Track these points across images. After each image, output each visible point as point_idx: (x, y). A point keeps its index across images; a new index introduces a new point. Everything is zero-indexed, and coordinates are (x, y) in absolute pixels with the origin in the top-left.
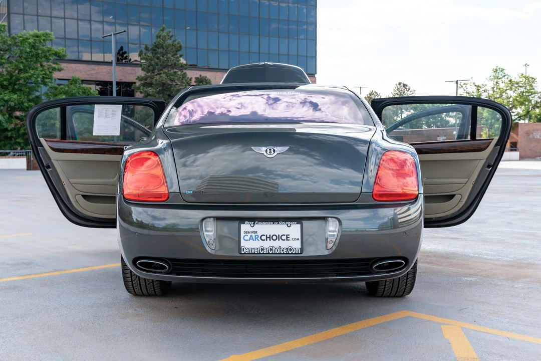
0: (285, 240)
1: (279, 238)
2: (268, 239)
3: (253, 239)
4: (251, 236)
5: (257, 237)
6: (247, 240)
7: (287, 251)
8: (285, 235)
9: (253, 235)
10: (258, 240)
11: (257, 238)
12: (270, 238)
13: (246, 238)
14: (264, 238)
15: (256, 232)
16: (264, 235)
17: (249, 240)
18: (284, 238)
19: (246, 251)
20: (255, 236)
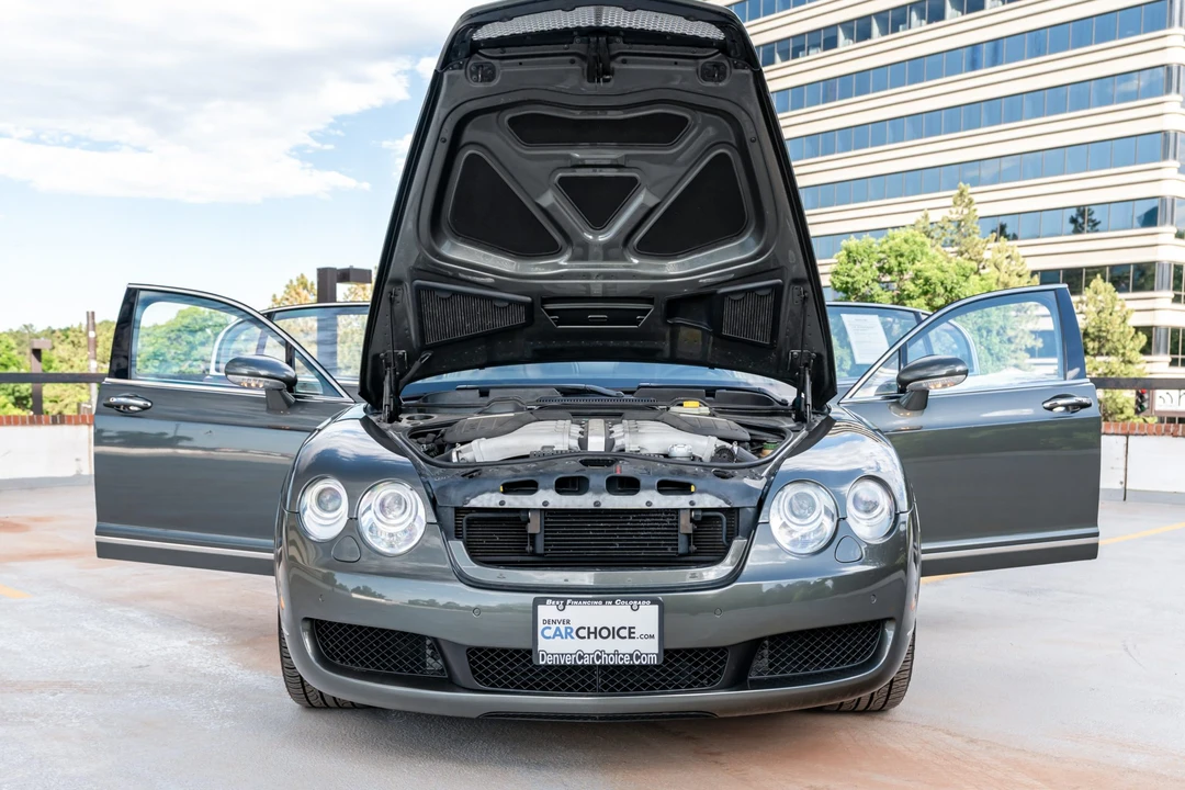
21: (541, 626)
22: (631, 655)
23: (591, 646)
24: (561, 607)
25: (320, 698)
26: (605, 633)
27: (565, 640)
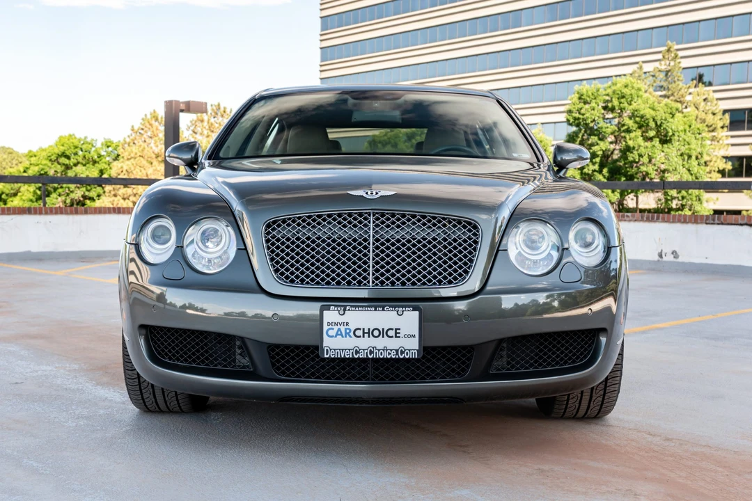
21: (325, 327)
22: (397, 351)
23: (365, 344)
24: (342, 312)
25: (154, 403)
26: (376, 333)
27: (344, 338)
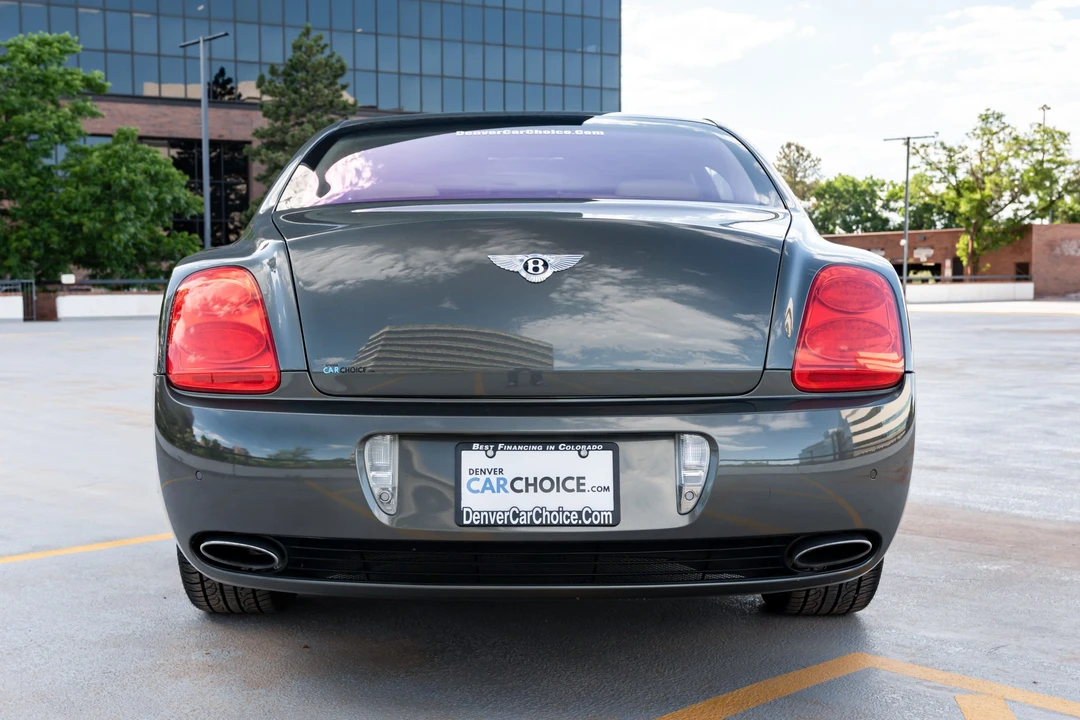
0: (573, 490)
1: (558, 484)
2: (531, 488)
3: (491, 488)
4: (488, 480)
5: (502, 482)
6: (477, 491)
7: (580, 518)
8: (572, 478)
9: (493, 478)
10: (506, 491)
11: (503, 486)
12: (535, 484)
13: (476, 486)
14: (519, 485)
15: (501, 471)
16: (521, 479)
17: (483, 492)
18: (571, 484)
19: (474, 519)
20: (498, 480)
